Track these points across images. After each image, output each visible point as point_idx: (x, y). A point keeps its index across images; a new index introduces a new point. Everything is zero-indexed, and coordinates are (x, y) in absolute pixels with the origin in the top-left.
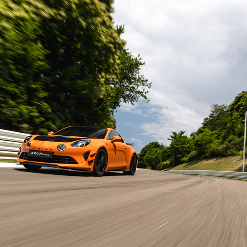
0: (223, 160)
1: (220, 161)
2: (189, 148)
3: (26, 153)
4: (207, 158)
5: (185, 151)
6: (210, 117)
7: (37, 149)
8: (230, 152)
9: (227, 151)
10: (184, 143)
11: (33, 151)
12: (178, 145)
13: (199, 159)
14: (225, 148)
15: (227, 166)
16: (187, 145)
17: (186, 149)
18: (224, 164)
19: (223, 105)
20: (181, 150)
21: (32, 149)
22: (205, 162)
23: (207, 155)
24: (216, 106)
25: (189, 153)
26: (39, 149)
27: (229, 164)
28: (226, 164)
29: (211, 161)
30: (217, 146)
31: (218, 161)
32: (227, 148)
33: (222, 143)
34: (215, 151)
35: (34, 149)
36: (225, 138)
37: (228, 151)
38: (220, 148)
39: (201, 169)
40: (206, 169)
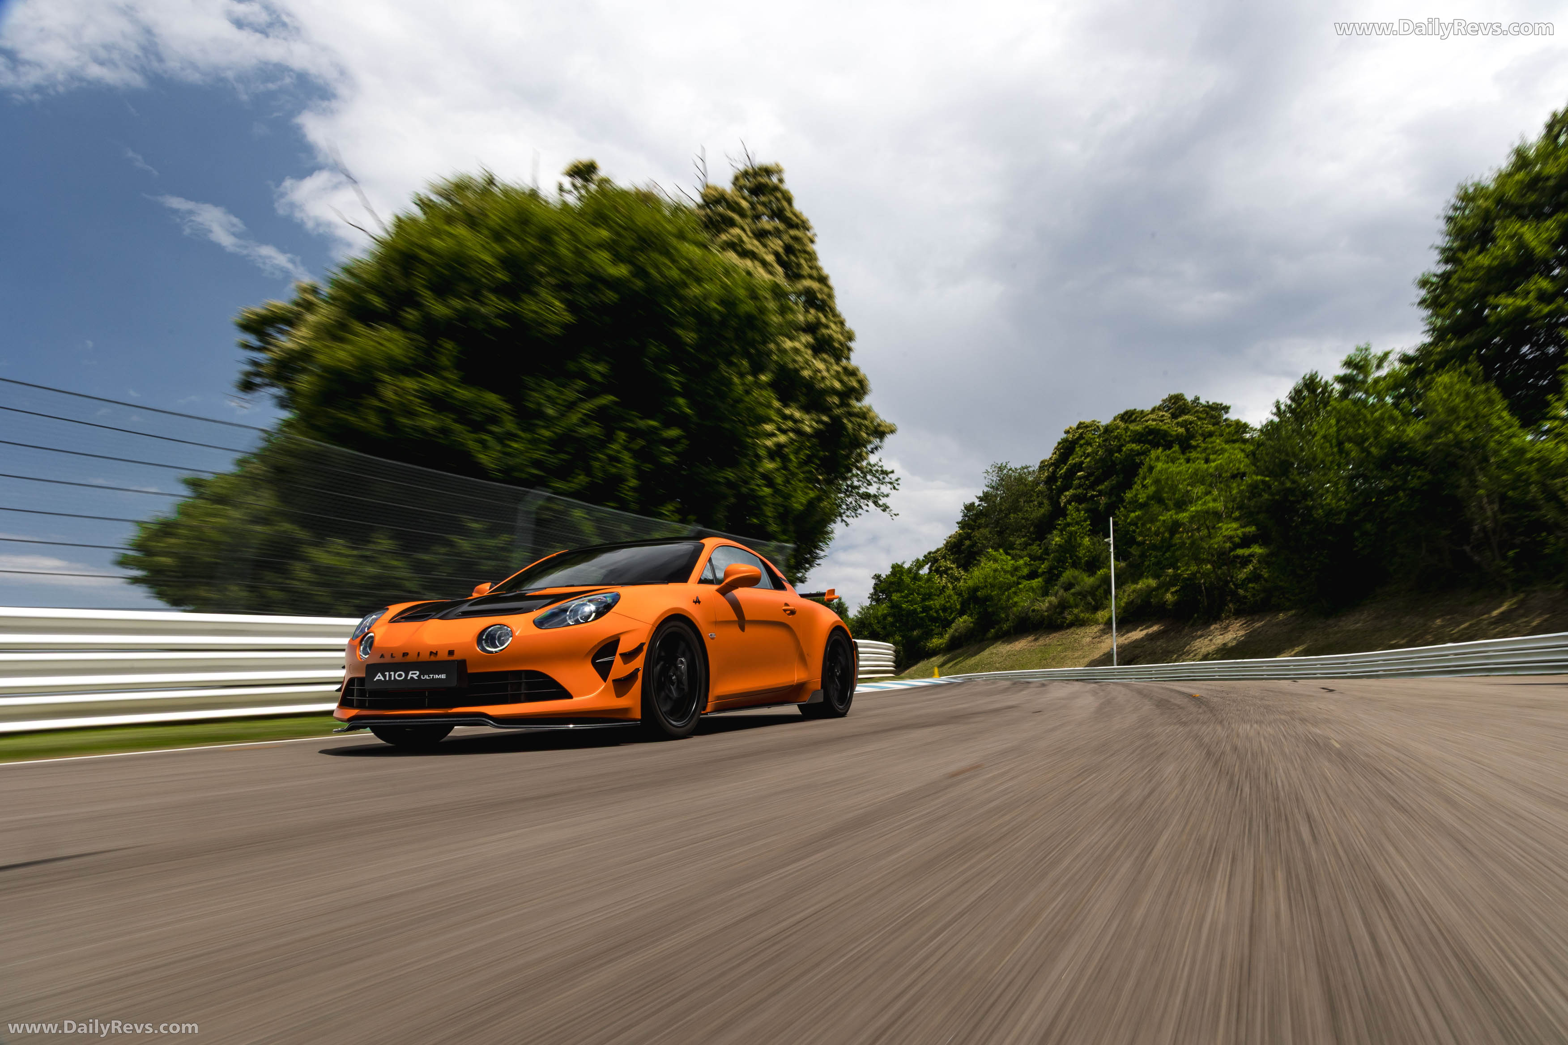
0: (1053, 639)
1: (1047, 641)
2: (945, 609)
3: (361, 681)
4: (1008, 636)
5: (934, 620)
6: (981, 499)
7: (399, 659)
8: (1069, 617)
9: (1062, 613)
10: (928, 596)
11: (382, 668)
12: (911, 602)
13: (982, 640)
14: (1056, 607)
15: (1069, 653)
16: (937, 603)
17: (937, 612)
18: (1059, 648)
19: (1023, 468)
20: (922, 619)
21: (376, 660)
22: (1003, 649)
23: (1005, 627)
24: (1000, 469)
25: (947, 624)
26: (405, 654)
27: (1074, 649)
28: (1065, 650)
29: (1021, 645)
30: (1034, 601)
31: (1041, 642)
32: (1063, 606)
33: (1045, 593)
34: (1030, 614)
35: (387, 659)
36: (1051, 577)
37: (1066, 614)
38: (1043, 605)
39: (998, 669)
40: (1012, 668)
